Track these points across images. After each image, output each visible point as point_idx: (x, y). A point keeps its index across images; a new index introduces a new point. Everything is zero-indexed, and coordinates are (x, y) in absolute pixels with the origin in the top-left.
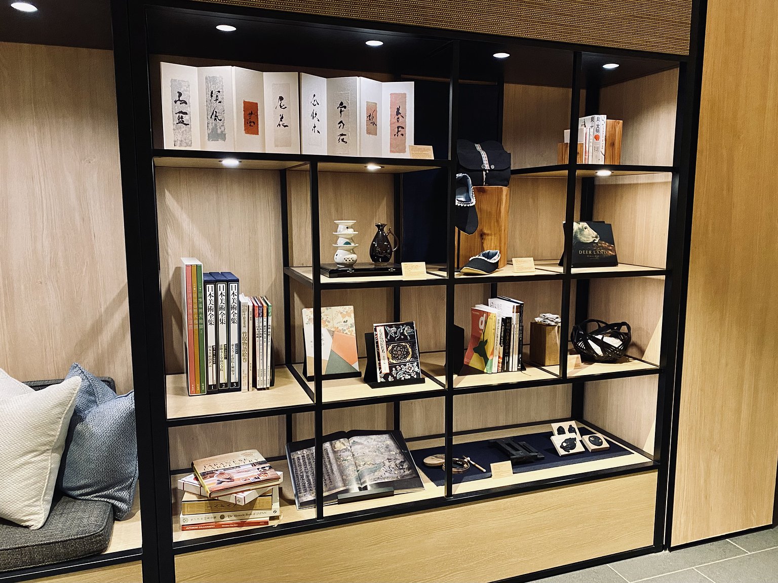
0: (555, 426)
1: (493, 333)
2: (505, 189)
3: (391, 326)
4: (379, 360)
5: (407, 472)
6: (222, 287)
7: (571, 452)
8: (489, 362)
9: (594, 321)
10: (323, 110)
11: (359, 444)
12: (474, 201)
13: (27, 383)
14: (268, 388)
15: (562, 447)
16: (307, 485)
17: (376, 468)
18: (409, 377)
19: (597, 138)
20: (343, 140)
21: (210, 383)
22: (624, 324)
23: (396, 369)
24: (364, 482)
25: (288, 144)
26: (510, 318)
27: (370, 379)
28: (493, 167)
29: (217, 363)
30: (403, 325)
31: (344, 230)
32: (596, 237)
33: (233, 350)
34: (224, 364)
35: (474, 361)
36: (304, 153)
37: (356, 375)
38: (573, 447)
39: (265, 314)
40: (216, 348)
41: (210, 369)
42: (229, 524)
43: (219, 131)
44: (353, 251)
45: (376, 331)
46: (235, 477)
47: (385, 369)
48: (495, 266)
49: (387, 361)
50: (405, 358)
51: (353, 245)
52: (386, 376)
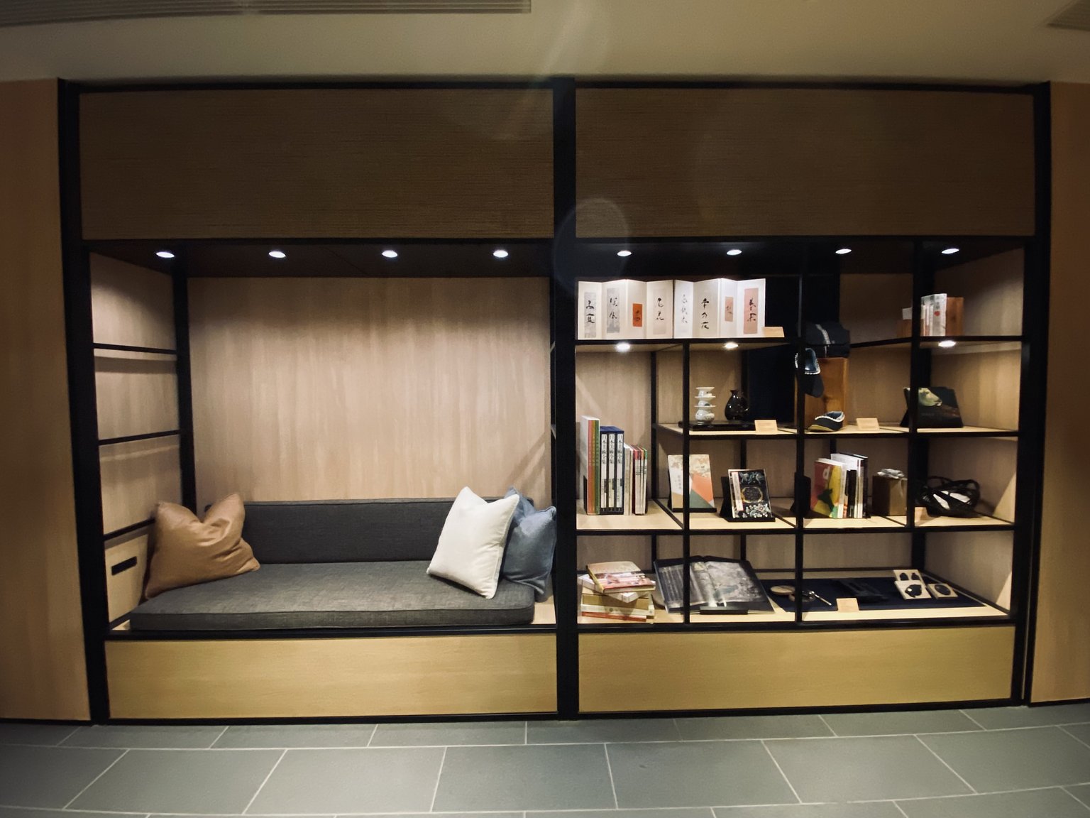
0: (898, 573)
1: (839, 485)
2: (846, 361)
3: (744, 472)
4: (734, 499)
5: (758, 597)
6: (612, 436)
7: (917, 597)
8: (834, 509)
9: (935, 477)
10: (690, 305)
11: (715, 568)
12: (818, 371)
13: (483, 498)
14: (643, 515)
15: (907, 592)
16: (673, 595)
17: (730, 590)
18: (761, 516)
19: (937, 314)
20: (705, 326)
21: (602, 507)
22: (971, 481)
23: (749, 508)
24: (721, 600)
25: (664, 332)
26: (855, 471)
27: (726, 514)
28: (833, 342)
29: (607, 491)
30: (754, 472)
31: (704, 394)
32: (939, 401)
33: (619, 483)
34: (612, 492)
35: (818, 507)
36: (675, 338)
37: (712, 510)
38: (919, 593)
39: (642, 458)
40: (607, 481)
41: (602, 496)
42: (616, 617)
43: (615, 326)
44: (711, 411)
45: (731, 475)
46: (621, 580)
47: (740, 507)
48: (839, 426)
49: (741, 501)
50: (758, 499)
51: (711, 406)
52: (740, 513)
